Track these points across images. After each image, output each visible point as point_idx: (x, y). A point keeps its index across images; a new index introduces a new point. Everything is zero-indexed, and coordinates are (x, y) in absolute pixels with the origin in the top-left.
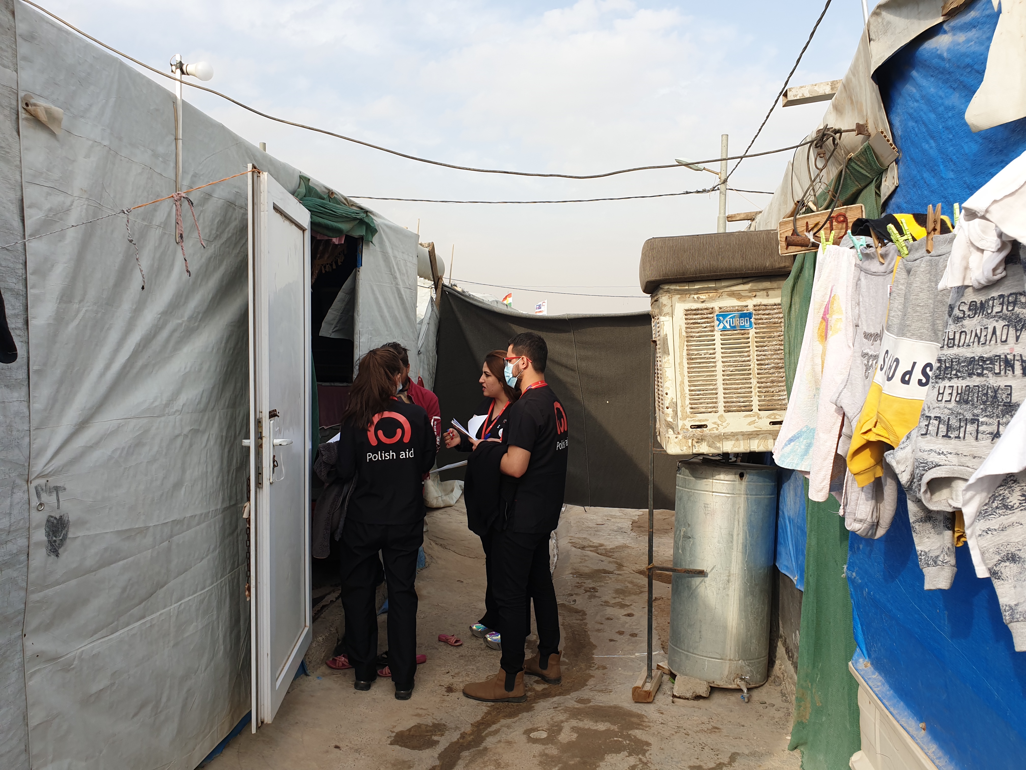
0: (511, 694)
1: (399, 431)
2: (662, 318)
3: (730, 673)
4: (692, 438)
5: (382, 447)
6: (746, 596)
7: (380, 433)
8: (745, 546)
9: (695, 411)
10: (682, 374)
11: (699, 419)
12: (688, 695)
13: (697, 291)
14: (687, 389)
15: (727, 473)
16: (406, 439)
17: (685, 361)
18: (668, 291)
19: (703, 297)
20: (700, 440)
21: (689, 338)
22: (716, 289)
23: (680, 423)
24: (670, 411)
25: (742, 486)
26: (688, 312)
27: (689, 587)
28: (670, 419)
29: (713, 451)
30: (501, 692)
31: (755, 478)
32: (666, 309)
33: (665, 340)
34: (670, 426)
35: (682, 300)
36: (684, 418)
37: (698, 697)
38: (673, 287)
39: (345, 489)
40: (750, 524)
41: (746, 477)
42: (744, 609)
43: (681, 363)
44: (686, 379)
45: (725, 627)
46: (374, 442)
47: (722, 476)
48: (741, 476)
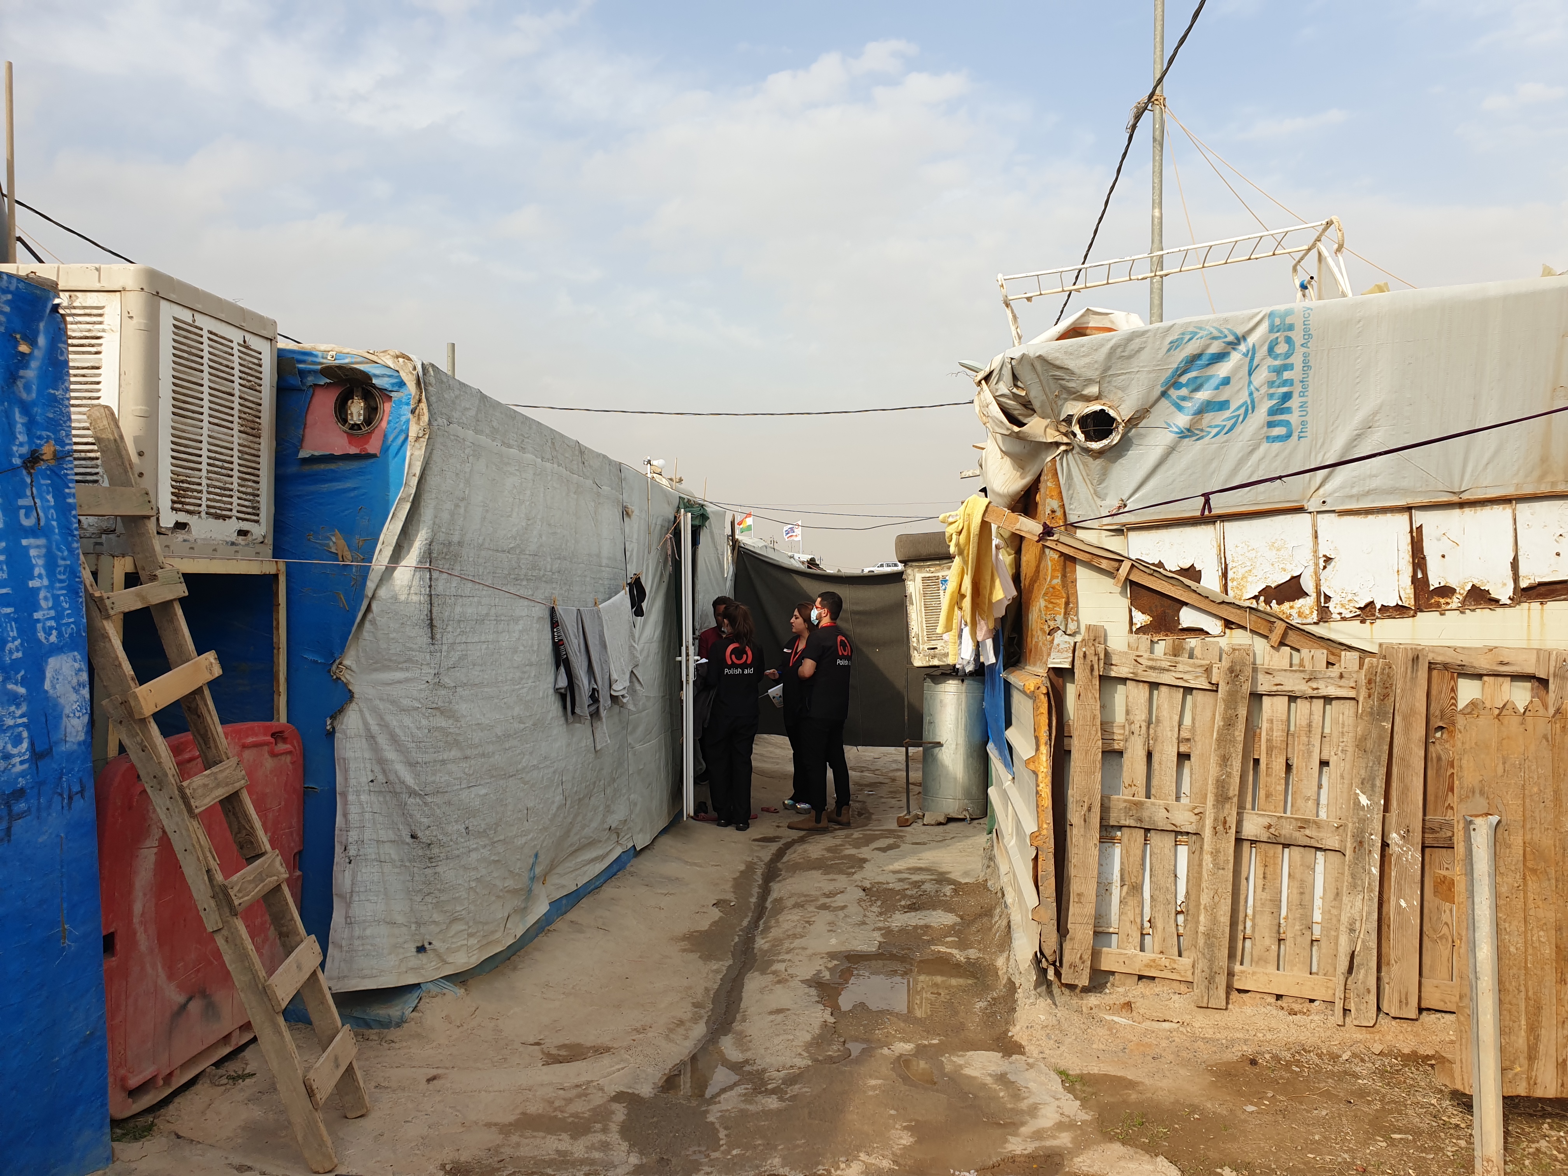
0: (820, 825)
1: (745, 656)
2: (909, 583)
3: (959, 808)
4: (929, 655)
5: (734, 666)
6: (968, 758)
7: (733, 656)
8: (966, 726)
9: (930, 639)
10: (922, 617)
11: (933, 644)
12: (933, 822)
13: (929, 566)
14: (924, 626)
15: (953, 679)
16: (749, 662)
17: (923, 609)
18: (911, 566)
19: (932, 569)
20: (934, 657)
21: (925, 595)
22: (939, 565)
23: (921, 647)
24: (915, 639)
25: (963, 687)
26: (924, 579)
27: (932, 755)
28: (915, 644)
29: (941, 663)
30: (812, 824)
31: (972, 682)
32: (911, 577)
33: (911, 596)
34: (915, 649)
35: (919, 572)
36: (923, 644)
37: (940, 824)
38: (914, 564)
39: (711, 693)
40: (969, 711)
41: (966, 682)
42: (967, 766)
43: (921, 610)
44: (924, 620)
45: (955, 779)
46: (729, 662)
47: (950, 682)
48: (963, 681)
